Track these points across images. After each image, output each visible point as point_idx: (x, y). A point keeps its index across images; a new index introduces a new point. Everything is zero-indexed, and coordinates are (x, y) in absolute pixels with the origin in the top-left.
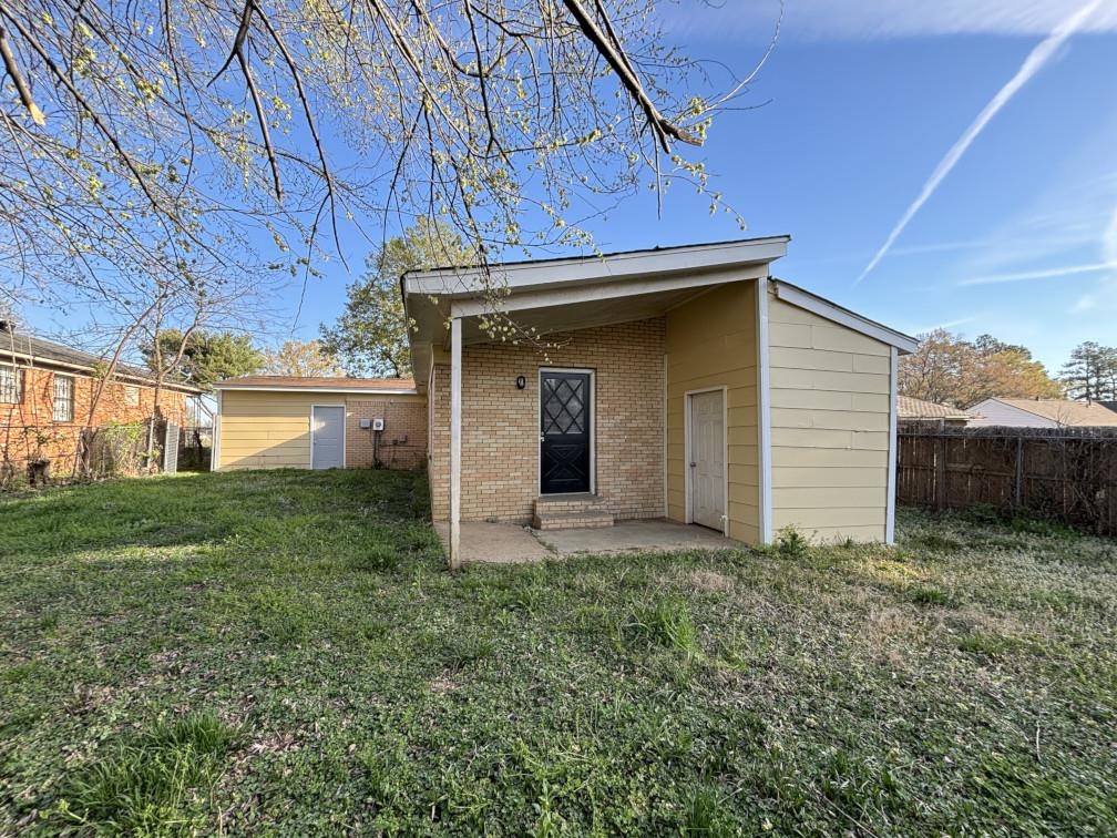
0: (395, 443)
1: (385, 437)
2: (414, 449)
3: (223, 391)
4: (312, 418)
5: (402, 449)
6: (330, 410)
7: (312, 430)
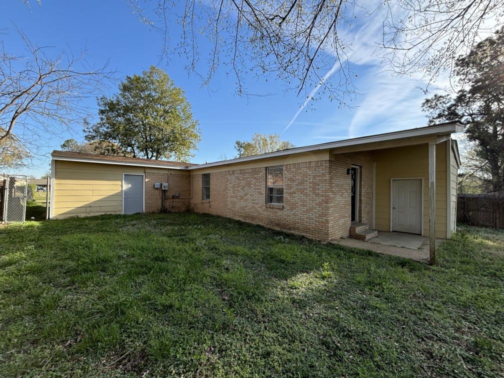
0: (173, 197)
1: (168, 194)
2: (183, 200)
3: (56, 160)
4: (123, 181)
5: (177, 200)
6: (135, 177)
7: (123, 189)
